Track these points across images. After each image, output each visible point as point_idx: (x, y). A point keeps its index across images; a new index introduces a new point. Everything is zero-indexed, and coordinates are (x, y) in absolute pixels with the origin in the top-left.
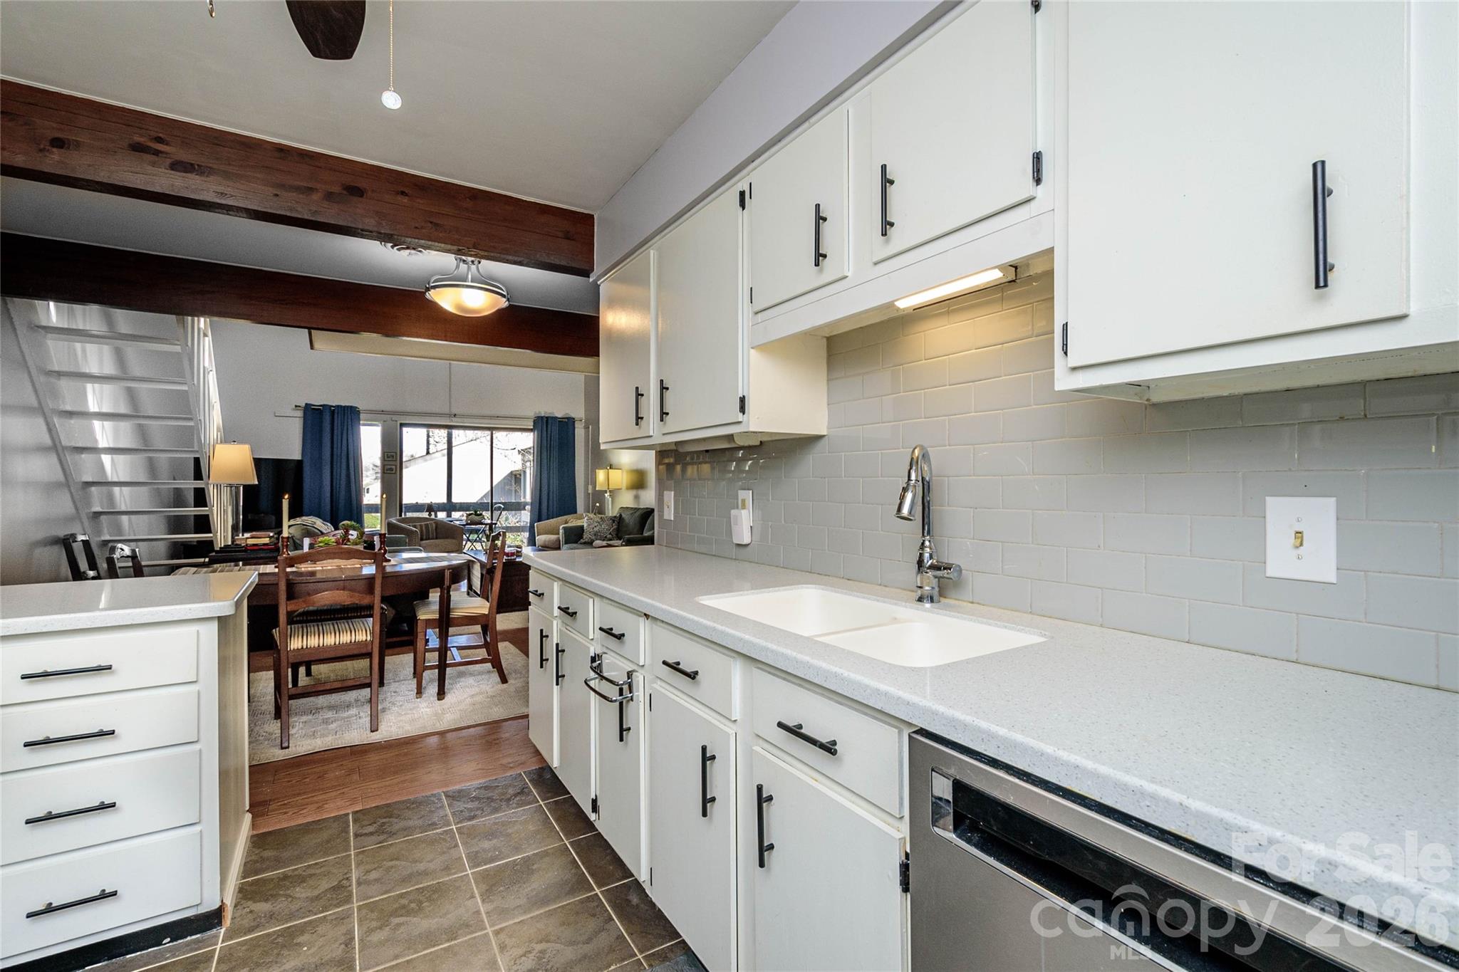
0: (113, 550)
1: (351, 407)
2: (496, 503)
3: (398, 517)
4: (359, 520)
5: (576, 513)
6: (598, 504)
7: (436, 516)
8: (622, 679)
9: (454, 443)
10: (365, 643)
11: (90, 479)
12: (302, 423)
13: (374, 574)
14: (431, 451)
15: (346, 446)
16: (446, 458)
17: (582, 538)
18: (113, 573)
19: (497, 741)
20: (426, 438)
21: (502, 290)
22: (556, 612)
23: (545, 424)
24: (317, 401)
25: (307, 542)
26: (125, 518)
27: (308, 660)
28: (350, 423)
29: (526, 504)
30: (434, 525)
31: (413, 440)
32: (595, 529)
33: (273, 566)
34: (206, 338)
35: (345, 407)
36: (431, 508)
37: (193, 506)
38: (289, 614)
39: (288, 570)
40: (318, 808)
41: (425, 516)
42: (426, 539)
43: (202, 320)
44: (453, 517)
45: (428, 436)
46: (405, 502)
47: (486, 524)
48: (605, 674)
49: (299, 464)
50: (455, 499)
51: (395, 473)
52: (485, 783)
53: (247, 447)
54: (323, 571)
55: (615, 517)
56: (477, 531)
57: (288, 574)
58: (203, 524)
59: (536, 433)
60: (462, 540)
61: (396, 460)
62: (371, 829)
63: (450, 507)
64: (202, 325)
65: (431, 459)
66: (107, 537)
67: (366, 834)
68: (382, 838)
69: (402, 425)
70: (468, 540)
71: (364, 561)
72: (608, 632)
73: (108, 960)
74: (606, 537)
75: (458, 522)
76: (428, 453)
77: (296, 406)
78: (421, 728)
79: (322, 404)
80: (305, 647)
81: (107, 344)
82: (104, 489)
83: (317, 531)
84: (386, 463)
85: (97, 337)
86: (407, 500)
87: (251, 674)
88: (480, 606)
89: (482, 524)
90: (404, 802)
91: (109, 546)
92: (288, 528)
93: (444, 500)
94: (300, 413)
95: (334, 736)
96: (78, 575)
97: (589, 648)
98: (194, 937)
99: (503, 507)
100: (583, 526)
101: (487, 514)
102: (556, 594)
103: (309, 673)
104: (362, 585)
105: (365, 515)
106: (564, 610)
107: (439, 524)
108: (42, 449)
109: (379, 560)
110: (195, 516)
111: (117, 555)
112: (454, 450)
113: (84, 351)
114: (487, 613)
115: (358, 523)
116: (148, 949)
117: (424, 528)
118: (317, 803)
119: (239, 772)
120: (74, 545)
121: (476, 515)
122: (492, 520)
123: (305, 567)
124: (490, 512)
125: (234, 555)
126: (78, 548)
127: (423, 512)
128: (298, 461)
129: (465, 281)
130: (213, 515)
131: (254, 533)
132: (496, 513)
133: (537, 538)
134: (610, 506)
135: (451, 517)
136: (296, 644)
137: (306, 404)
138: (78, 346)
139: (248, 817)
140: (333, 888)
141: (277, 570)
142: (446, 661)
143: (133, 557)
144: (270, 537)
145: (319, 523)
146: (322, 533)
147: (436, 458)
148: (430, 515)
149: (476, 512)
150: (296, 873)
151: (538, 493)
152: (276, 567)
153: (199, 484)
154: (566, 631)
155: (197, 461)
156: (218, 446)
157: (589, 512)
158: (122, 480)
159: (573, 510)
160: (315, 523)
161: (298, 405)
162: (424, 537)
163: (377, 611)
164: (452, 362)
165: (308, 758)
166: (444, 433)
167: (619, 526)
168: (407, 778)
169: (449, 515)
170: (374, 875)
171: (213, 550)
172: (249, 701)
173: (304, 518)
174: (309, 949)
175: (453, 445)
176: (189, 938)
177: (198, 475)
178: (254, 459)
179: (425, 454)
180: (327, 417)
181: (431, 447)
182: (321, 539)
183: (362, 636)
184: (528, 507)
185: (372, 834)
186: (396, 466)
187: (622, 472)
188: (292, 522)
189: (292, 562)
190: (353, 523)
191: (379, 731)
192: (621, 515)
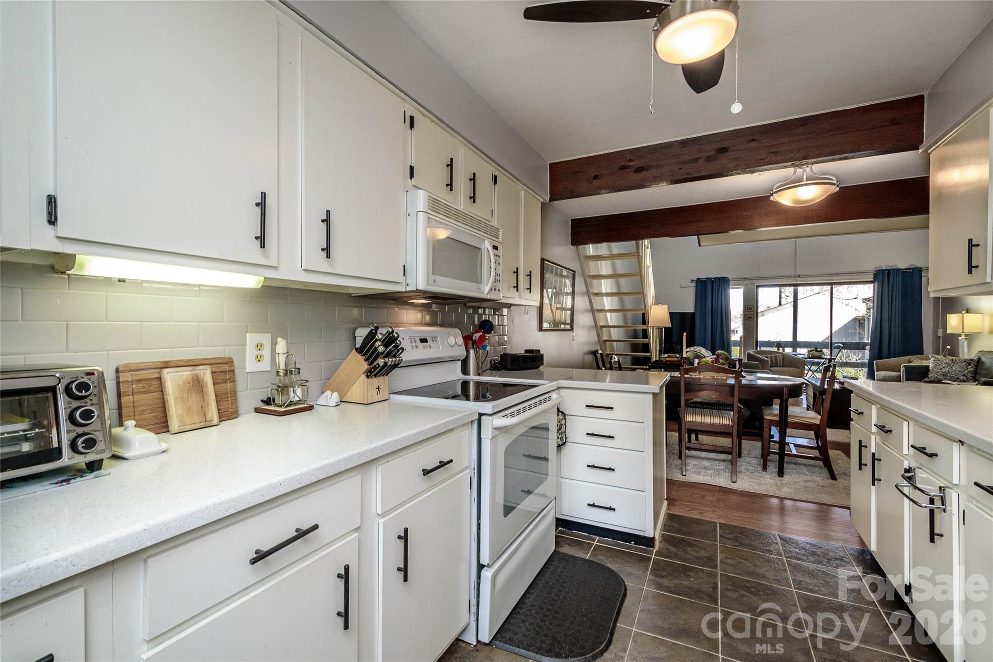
0: (611, 358)
1: (724, 277)
2: (836, 343)
3: (755, 350)
4: (729, 351)
5: (922, 354)
6: (949, 347)
7: (784, 350)
8: (934, 492)
9: (799, 297)
10: (727, 426)
11: (603, 325)
12: (695, 289)
13: (734, 384)
14: (782, 303)
15: (720, 302)
16: (792, 309)
17: (927, 376)
18: (611, 368)
19: (824, 518)
20: (779, 293)
21: (833, 180)
22: (874, 429)
23: (886, 276)
24: (703, 276)
25: (696, 361)
26: (615, 343)
27: (695, 431)
28: (723, 287)
29: (866, 344)
30: (781, 357)
31: (767, 296)
32: (944, 370)
33: (678, 373)
34: (648, 249)
35: (720, 278)
36: (779, 345)
37: (641, 338)
38: (686, 401)
39: (686, 376)
40: (700, 513)
41: (775, 350)
42: (775, 367)
43: (646, 241)
44: (798, 351)
45: (780, 292)
46: (760, 339)
47: (825, 359)
48: (918, 486)
49: (693, 314)
50: (799, 339)
51: (753, 320)
52: (811, 541)
53: (666, 306)
54: (704, 378)
55: (972, 360)
56: (818, 364)
57: (685, 378)
58: (646, 348)
59: (876, 284)
60: (804, 369)
61: (753, 311)
62: (731, 536)
63: (795, 344)
64: (646, 243)
65: (782, 309)
66: (609, 352)
67: (726, 538)
68: (736, 544)
69: (758, 286)
70: (810, 370)
71: (728, 375)
72: (922, 450)
73: (612, 539)
74: (958, 378)
75: (801, 356)
76: (780, 304)
77: (692, 280)
78: (766, 490)
79: (706, 277)
80: (694, 421)
81: (609, 260)
82: (608, 329)
83: (702, 355)
84: (747, 313)
85: (607, 257)
86: (762, 337)
87: (668, 432)
88: (814, 418)
89: (823, 359)
90: (751, 529)
91: (610, 356)
92: (687, 352)
93: (790, 339)
94: (694, 284)
95: (710, 478)
96: (599, 368)
97: (903, 462)
98: (643, 547)
99: (842, 346)
100: (929, 366)
101: (826, 352)
102: (874, 415)
103: (697, 439)
104: (727, 389)
105: (732, 347)
106: (881, 428)
107: (785, 357)
108: (587, 311)
109: (738, 376)
110: (642, 343)
111: (613, 361)
112: (799, 302)
113: (601, 264)
114: (818, 423)
115: (727, 352)
116: (626, 542)
117: (773, 359)
118: (699, 510)
119: (662, 480)
120: (598, 355)
121: (817, 351)
122: (831, 355)
123: (695, 375)
124: (829, 350)
125: (660, 366)
126: (599, 355)
127: (773, 347)
128: (693, 313)
129: (802, 182)
130: (650, 343)
131: (669, 354)
132: (835, 351)
133: (875, 374)
134: (966, 349)
135: (796, 352)
136: (689, 418)
137: (698, 279)
138: (599, 262)
139: (666, 503)
140: (708, 557)
141: (680, 375)
142: (785, 451)
143: (619, 362)
144: (677, 357)
145: (703, 351)
146: (705, 357)
147: (786, 308)
148: (778, 349)
149: (816, 349)
150: (689, 541)
151: (878, 336)
152: (680, 374)
153: (645, 327)
154: (883, 445)
155: (644, 315)
156: (652, 306)
157: (938, 354)
158: (614, 325)
159: (919, 351)
160: (701, 351)
161: (693, 279)
162: (774, 365)
163: (736, 409)
164: (796, 239)
165: (696, 485)
166: (792, 289)
167: (976, 369)
168: (754, 517)
169: (795, 350)
170: (730, 561)
171: (650, 362)
172: (666, 446)
173: (695, 347)
174: (694, 580)
175: (798, 299)
176: (641, 546)
177: (644, 322)
178: (669, 313)
179: (778, 305)
180: (709, 286)
181: (782, 300)
182: (703, 360)
183: (726, 422)
184: (868, 347)
185: (730, 539)
186: (753, 315)
187: (983, 316)
188: (688, 349)
189: (687, 371)
190: (724, 352)
191: (737, 483)
192: (979, 359)
